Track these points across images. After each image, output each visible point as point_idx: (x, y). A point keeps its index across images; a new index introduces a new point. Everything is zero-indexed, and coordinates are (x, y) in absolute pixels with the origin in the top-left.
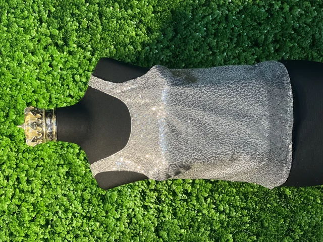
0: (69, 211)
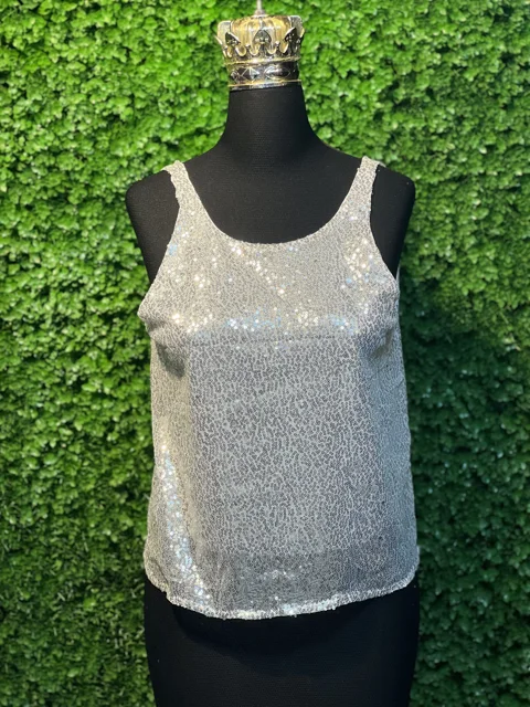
0: (29, 124)
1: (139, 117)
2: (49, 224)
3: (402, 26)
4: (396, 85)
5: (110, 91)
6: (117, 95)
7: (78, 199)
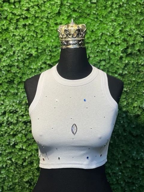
0: (2, 56)
1: (39, 55)
2: (7, 90)
3: (131, 28)
4: (128, 48)
5: (30, 46)
6: (32, 47)
7: (17, 82)
